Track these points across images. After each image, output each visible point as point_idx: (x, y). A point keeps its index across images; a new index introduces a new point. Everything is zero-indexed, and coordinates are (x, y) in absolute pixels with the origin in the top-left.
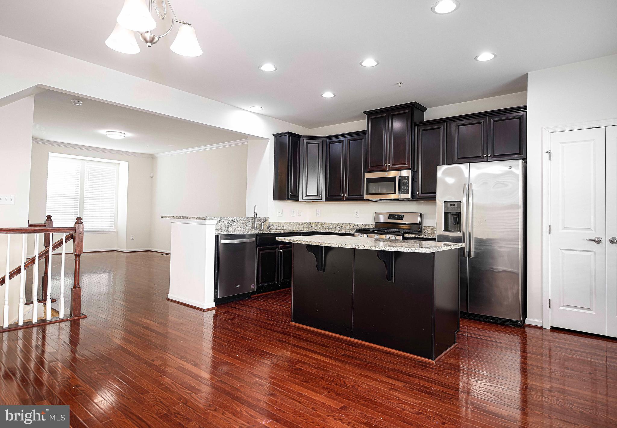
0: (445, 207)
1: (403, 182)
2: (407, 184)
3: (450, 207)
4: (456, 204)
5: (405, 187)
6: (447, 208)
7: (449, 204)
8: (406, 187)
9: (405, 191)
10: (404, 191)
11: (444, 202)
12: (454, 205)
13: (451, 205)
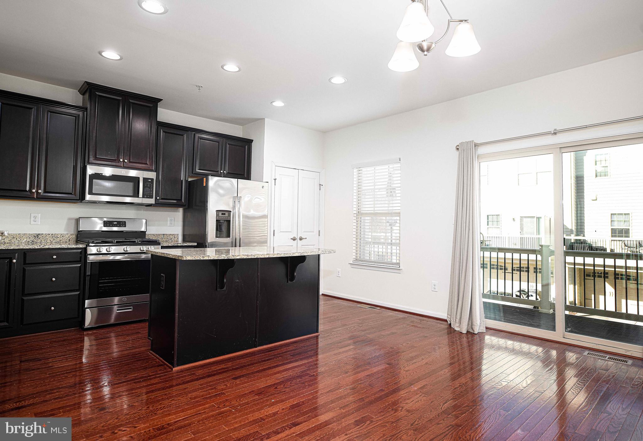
0: (217, 215)
1: (146, 185)
2: (151, 187)
3: (221, 216)
4: (227, 214)
5: (148, 190)
6: (219, 216)
7: (220, 213)
8: (150, 190)
9: (149, 195)
10: (147, 195)
11: (217, 211)
12: (225, 214)
13: (222, 214)
